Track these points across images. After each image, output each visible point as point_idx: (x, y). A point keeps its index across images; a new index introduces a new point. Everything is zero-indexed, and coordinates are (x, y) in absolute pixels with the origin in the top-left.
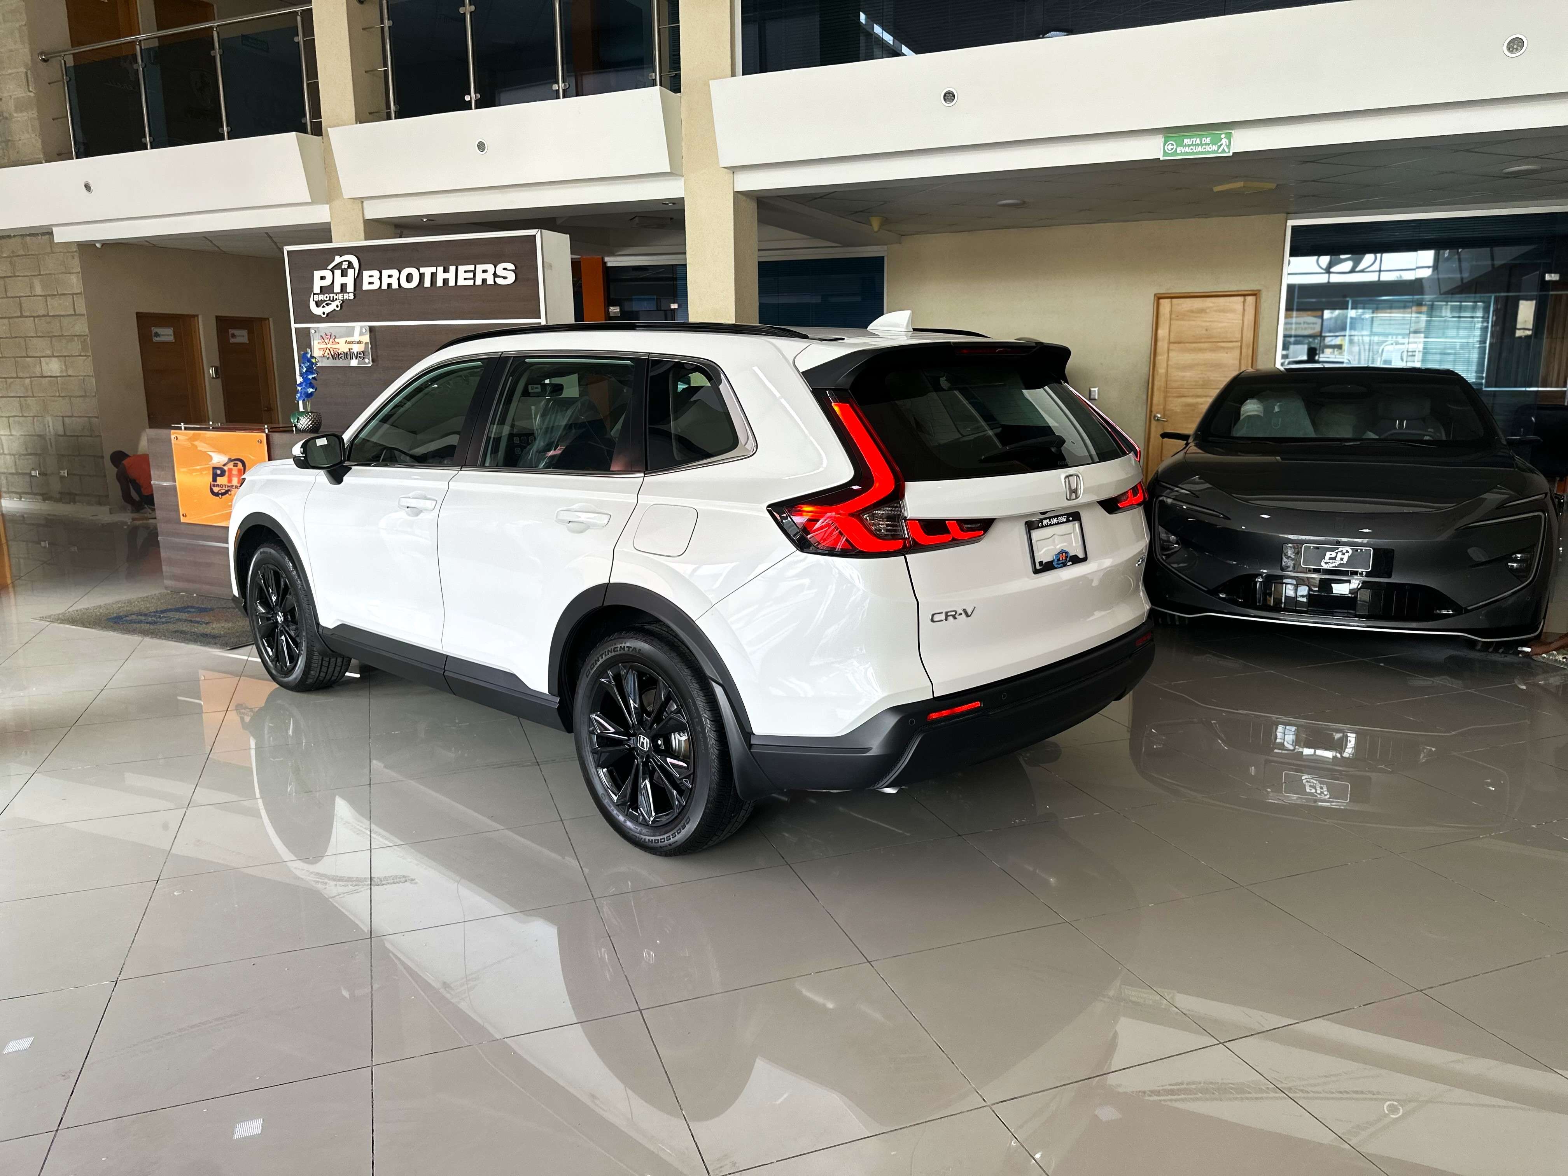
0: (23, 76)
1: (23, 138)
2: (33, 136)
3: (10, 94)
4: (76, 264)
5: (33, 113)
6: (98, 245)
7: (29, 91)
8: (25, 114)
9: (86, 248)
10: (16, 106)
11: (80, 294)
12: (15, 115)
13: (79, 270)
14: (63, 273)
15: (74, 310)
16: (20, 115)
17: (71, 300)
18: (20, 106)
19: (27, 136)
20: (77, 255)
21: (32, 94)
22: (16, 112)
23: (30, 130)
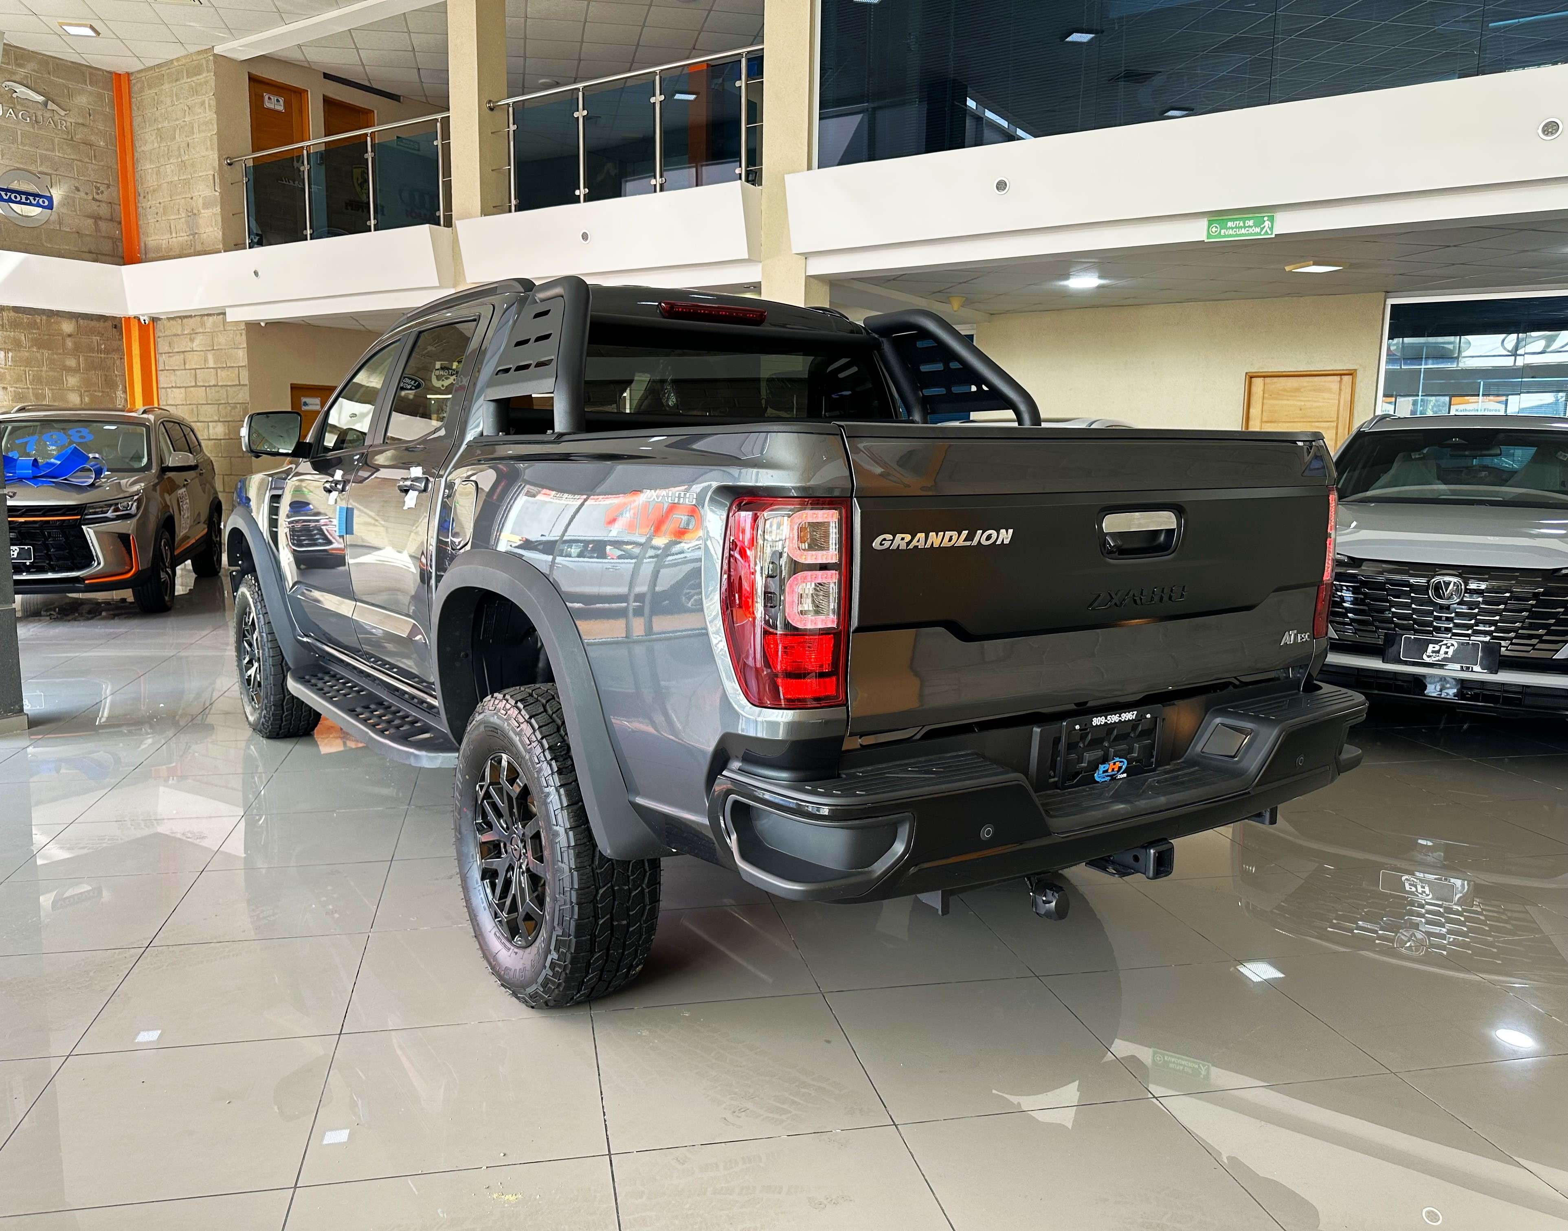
0: (211, 177)
1: (207, 231)
2: (216, 229)
3: (200, 193)
4: (242, 341)
5: (217, 210)
6: (263, 324)
7: (215, 190)
8: (211, 210)
9: (252, 327)
10: (204, 204)
11: (245, 366)
12: (203, 211)
13: (245, 345)
14: (232, 348)
15: (239, 382)
16: (206, 211)
17: (237, 372)
18: (206, 205)
19: (211, 229)
20: (244, 332)
21: (217, 194)
22: (203, 209)
23: (214, 224)
